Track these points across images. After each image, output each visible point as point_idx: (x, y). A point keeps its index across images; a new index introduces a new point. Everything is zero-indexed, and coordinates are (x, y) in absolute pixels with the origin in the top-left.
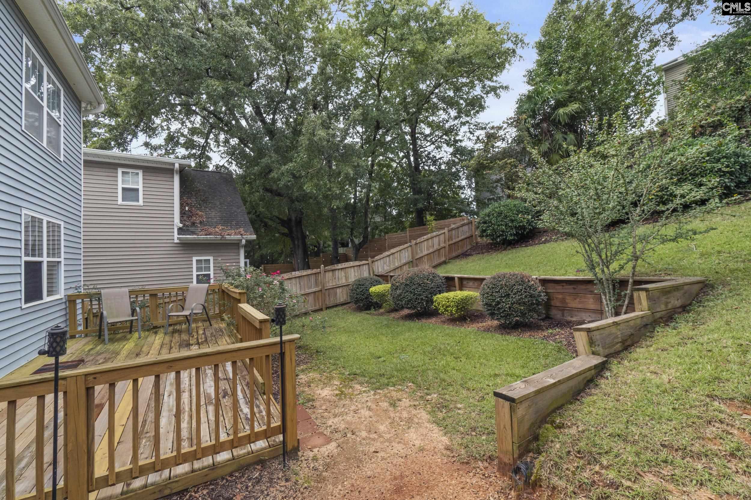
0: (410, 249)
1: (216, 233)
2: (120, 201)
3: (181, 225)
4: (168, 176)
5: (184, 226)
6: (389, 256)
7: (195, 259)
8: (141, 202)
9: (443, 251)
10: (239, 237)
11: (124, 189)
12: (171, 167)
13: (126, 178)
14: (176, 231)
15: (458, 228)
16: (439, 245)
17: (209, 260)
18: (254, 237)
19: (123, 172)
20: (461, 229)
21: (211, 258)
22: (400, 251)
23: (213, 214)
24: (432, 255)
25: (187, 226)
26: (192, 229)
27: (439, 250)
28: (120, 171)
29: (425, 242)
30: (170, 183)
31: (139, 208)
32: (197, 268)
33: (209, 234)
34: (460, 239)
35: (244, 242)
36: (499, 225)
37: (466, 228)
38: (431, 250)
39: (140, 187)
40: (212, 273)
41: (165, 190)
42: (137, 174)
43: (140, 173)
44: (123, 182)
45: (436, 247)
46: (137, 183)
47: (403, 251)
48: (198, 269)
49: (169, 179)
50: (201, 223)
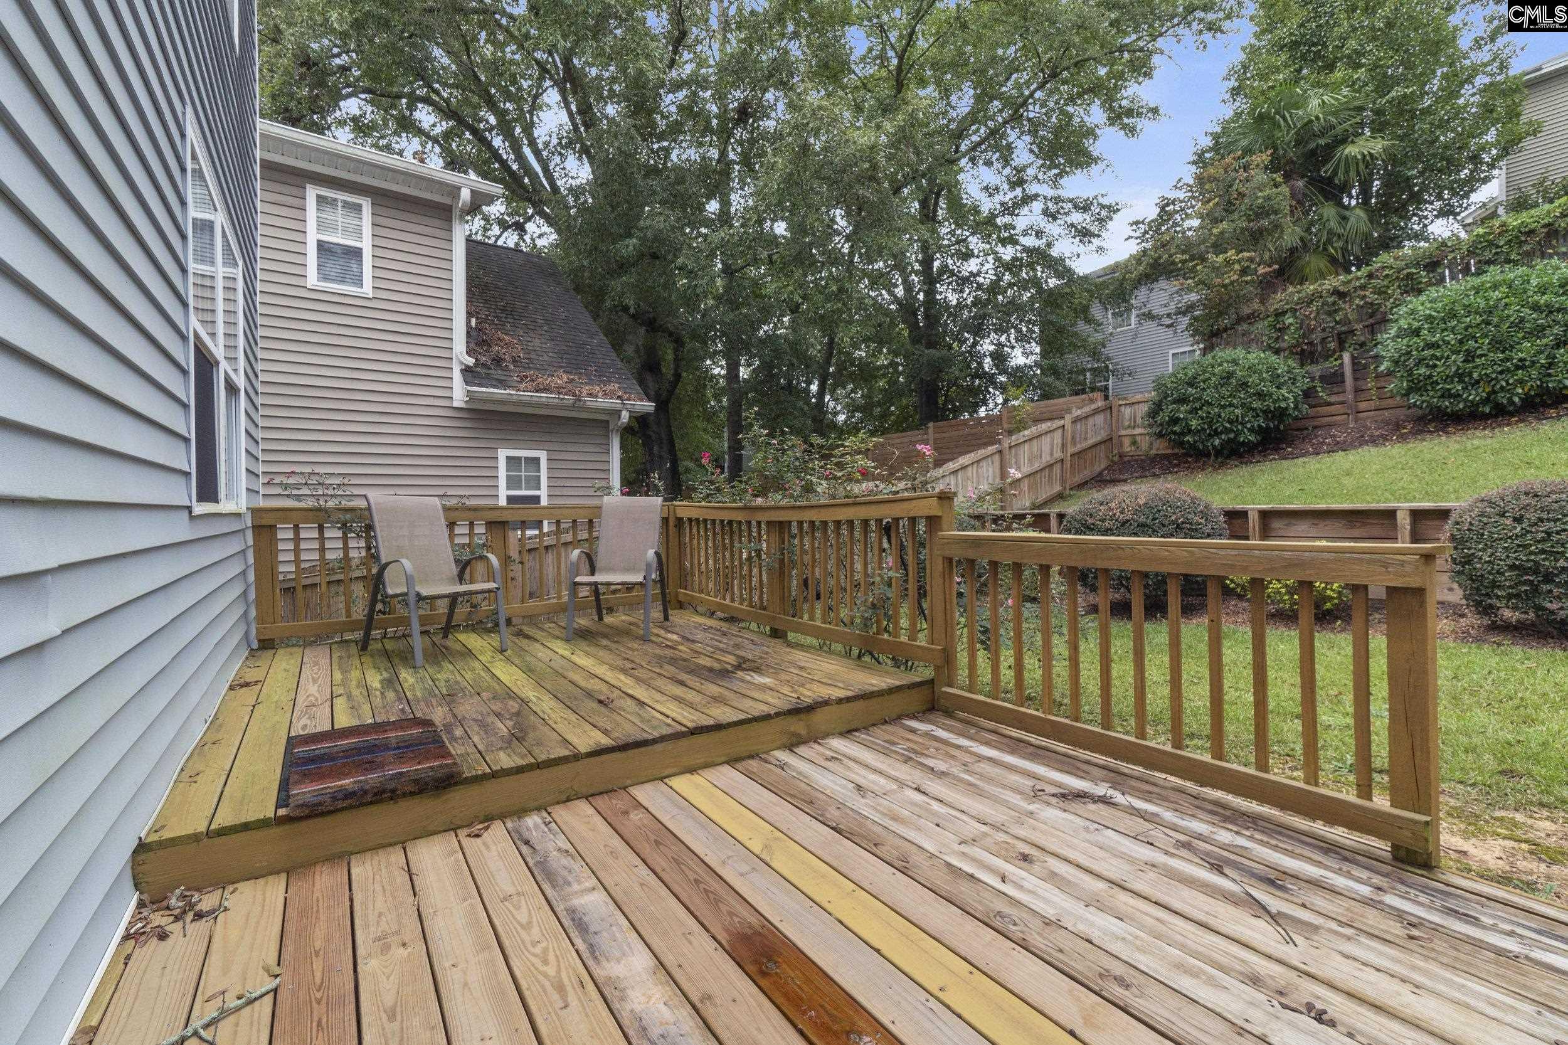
0: (997, 458)
1: (559, 390)
2: (312, 279)
3: (471, 361)
4: (437, 223)
5: (476, 365)
6: (955, 472)
7: (503, 454)
8: (367, 289)
9: (1057, 469)
10: (612, 403)
11: (322, 246)
12: (447, 201)
13: (328, 215)
14: (457, 375)
15: (1086, 417)
16: (1052, 454)
17: (537, 461)
18: (649, 406)
19: (320, 199)
20: (1091, 421)
21: (542, 455)
22: (978, 461)
23: (537, 342)
24: (1038, 476)
25: (484, 365)
26: (496, 373)
27: (1051, 466)
28: (312, 193)
29: (1026, 446)
30: (443, 244)
31: (361, 304)
32: (508, 477)
33: (544, 390)
34: (1090, 442)
35: (625, 416)
36: (1223, 407)
37: (1100, 419)
38: (1037, 466)
39: (366, 245)
40: (543, 493)
41: (427, 261)
42: (358, 208)
43: (366, 205)
44: (321, 226)
45: (1046, 459)
46: (359, 233)
47: (984, 463)
48: (512, 482)
49: (438, 233)
50: (515, 361)
